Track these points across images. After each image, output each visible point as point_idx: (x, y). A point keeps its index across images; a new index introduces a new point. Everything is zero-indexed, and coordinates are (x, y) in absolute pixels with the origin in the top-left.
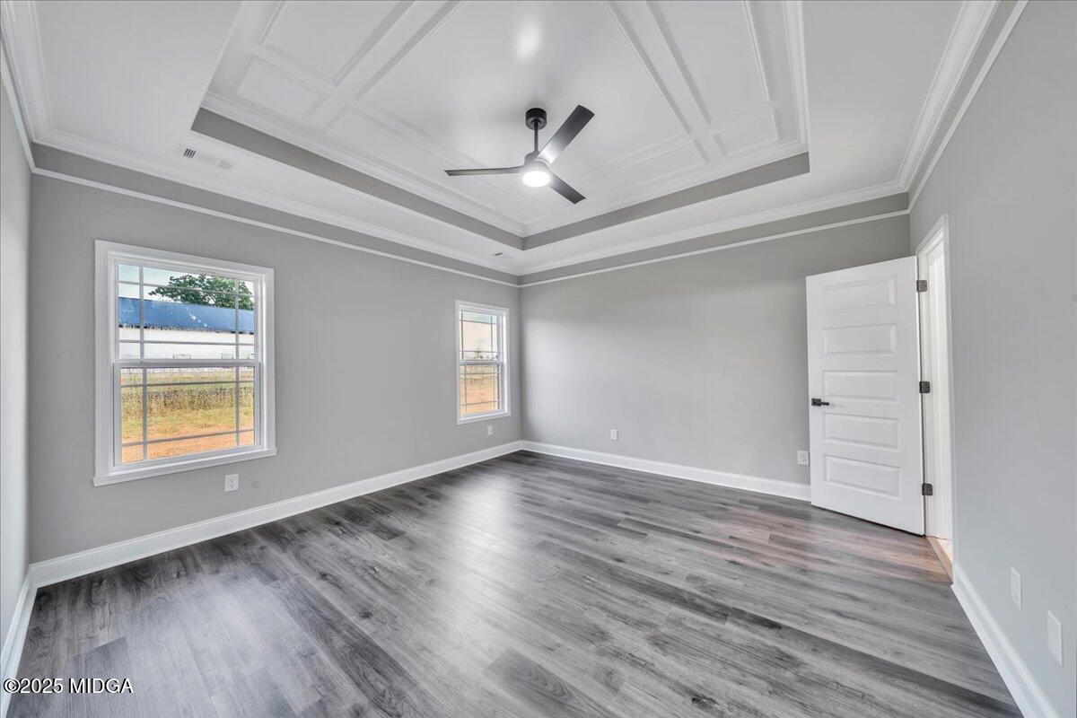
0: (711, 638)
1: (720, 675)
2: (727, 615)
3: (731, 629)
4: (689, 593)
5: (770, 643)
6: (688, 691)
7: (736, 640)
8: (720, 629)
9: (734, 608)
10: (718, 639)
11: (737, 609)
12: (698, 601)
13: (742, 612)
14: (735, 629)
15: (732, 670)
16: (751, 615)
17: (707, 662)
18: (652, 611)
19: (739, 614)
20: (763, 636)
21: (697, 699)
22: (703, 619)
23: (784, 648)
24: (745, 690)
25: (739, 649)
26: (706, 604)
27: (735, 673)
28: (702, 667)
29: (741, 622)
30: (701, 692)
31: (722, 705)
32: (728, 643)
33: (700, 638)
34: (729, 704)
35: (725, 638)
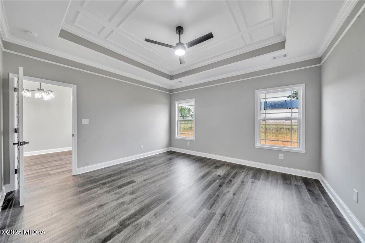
0: (115, 216)
1: (103, 212)
2: (121, 226)
3: (114, 224)
4: (139, 218)
5: (100, 233)
6: (104, 205)
7: (109, 223)
8: (116, 220)
9: (122, 230)
10: (113, 218)
11: (121, 231)
12: (133, 219)
13: (119, 233)
14: (113, 225)
15: (101, 216)
16: (115, 235)
17: (108, 211)
18: (135, 205)
19: (119, 231)
20: (104, 233)
21: (101, 205)
22: (123, 217)
23: (95, 236)
24: (94, 216)
25: (106, 222)
26: (130, 221)
27: (100, 216)
28: (107, 210)
29: (115, 229)
30: (102, 207)
31: (96, 209)
32: (110, 220)
33: (117, 213)
34: (95, 211)
35: (112, 220)
